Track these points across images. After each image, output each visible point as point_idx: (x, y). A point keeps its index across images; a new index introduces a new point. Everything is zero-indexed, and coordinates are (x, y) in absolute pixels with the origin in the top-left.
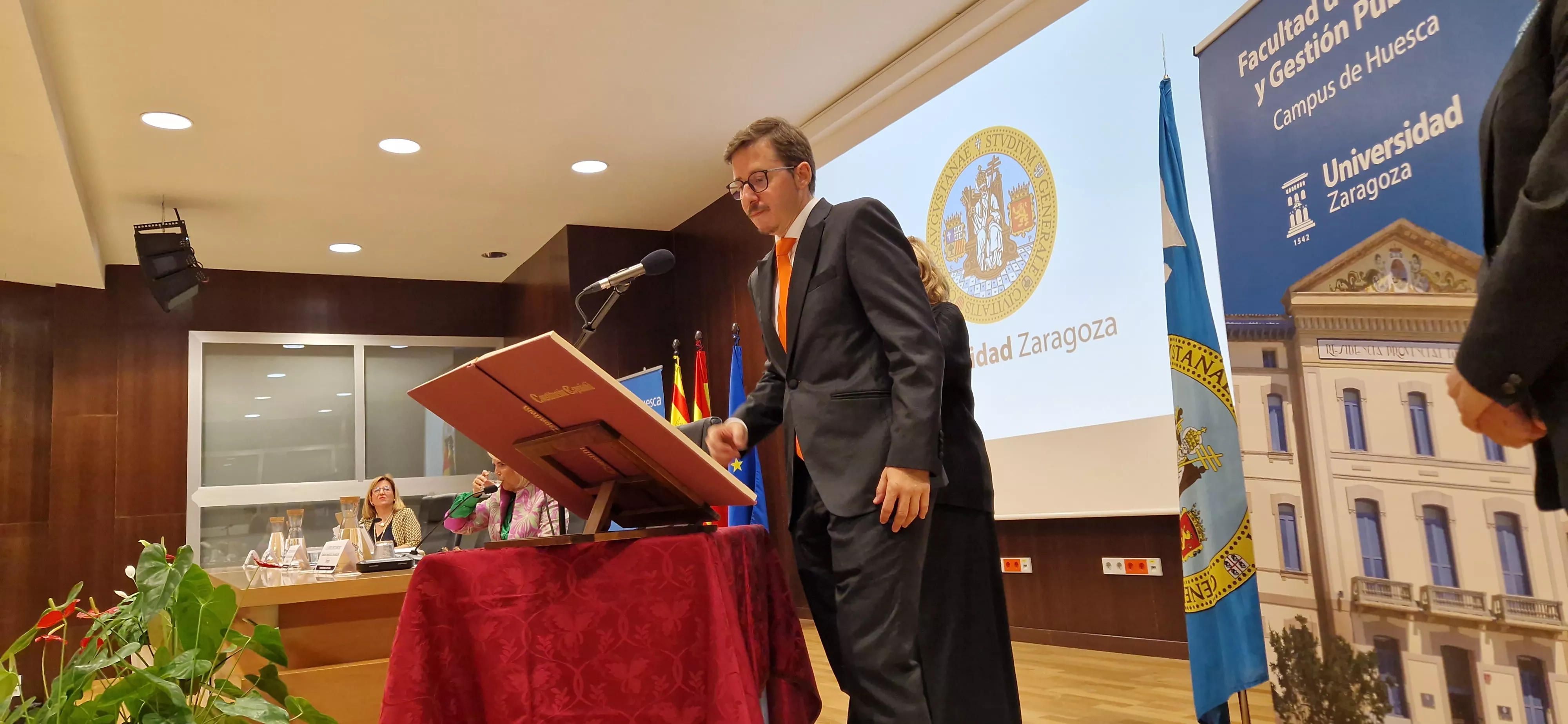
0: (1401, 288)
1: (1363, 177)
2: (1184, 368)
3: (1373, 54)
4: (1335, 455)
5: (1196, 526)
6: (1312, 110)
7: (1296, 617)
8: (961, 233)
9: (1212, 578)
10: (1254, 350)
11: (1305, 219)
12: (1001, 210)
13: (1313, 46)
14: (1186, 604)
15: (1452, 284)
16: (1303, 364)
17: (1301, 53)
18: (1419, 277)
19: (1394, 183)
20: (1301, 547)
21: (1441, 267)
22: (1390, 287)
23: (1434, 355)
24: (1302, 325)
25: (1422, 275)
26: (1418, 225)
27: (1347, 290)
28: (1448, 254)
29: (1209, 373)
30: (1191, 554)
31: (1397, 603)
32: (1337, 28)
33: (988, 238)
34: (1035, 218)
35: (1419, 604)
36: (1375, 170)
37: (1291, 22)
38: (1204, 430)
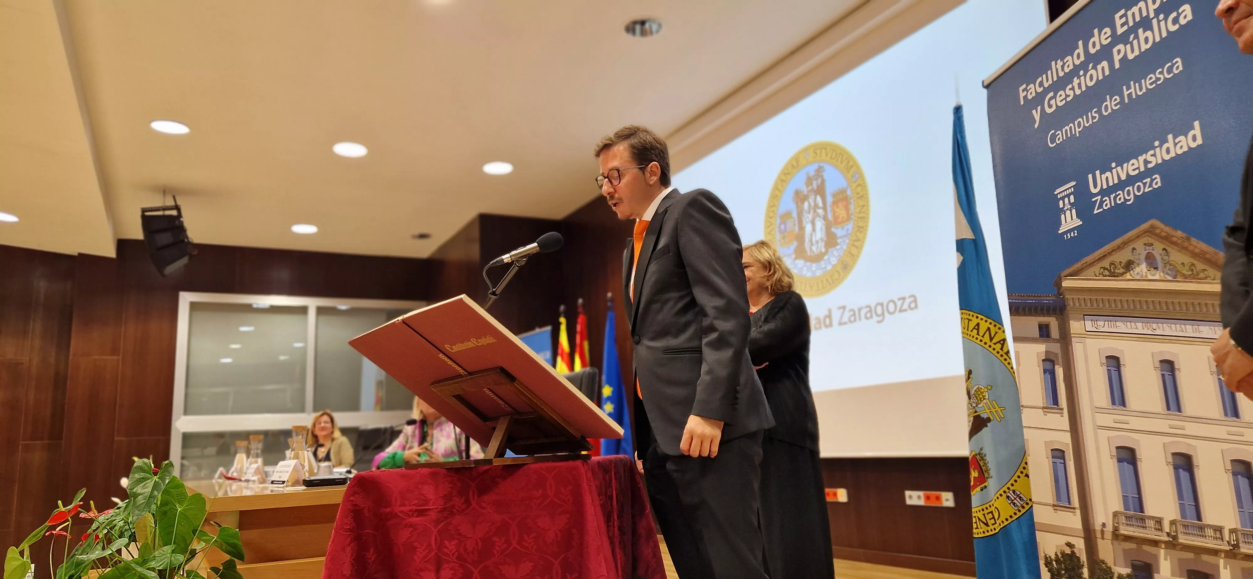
0: (1153, 275)
1: (1121, 185)
2: (973, 337)
3: (1129, 88)
4: (1099, 410)
5: (983, 466)
6: (1079, 131)
7: (1066, 544)
8: (792, 226)
9: (996, 509)
10: (1032, 323)
11: (1073, 219)
12: (824, 208)
13: (1080, 80)
14: (975, 531)
15: (1195, 272)
16: (1072, 335)
17: (1070, 86)
18: (1168, 266)
19: (1146, 190)
20: (1070, 485)
21: (1187, 259)
22: (1144, 274)
23: (1181, 330)
24: (1072, 304)
25: (1171, 265)
26: (1166, 225)
27: (1109, 276)
28: (1191, 248)
29: (994, 341)
30: (978, 489)
31: (1151, 534)
32: (1099, 67)
33: (814, 230)
34: (852, 214)
35: (1168, 534)
36: (1131, 180)
37: (1062, 62)
38: (989, 387)
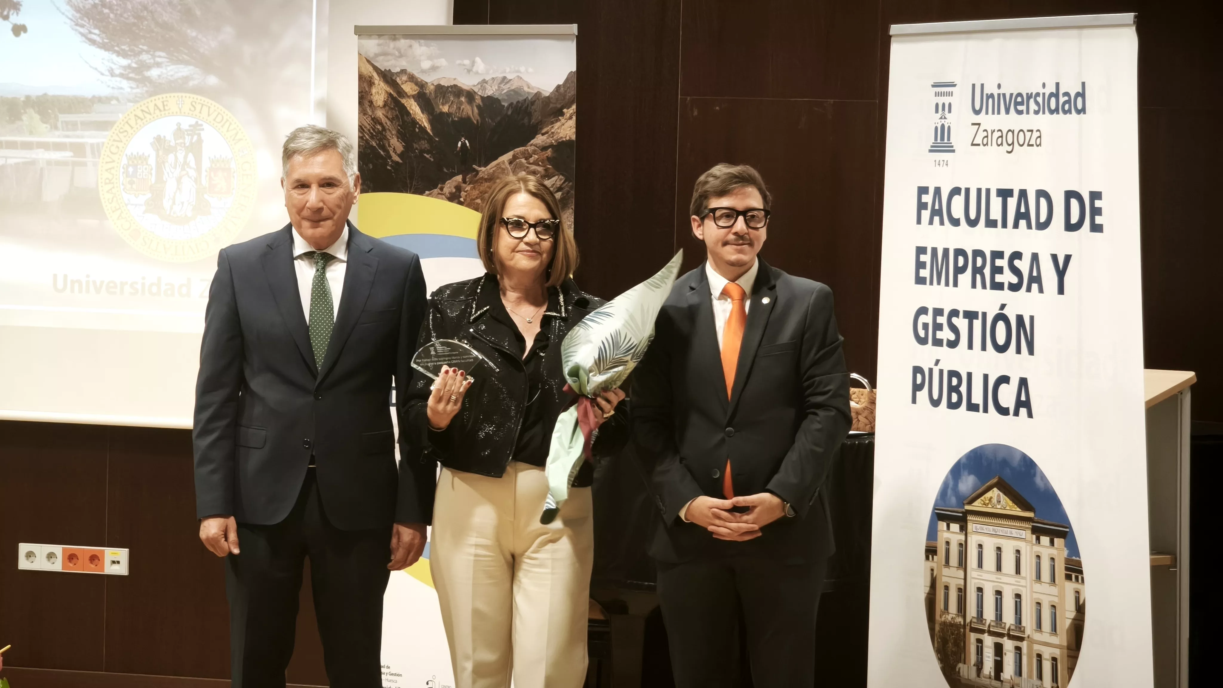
33: (179, 188)
34: (234, 189)
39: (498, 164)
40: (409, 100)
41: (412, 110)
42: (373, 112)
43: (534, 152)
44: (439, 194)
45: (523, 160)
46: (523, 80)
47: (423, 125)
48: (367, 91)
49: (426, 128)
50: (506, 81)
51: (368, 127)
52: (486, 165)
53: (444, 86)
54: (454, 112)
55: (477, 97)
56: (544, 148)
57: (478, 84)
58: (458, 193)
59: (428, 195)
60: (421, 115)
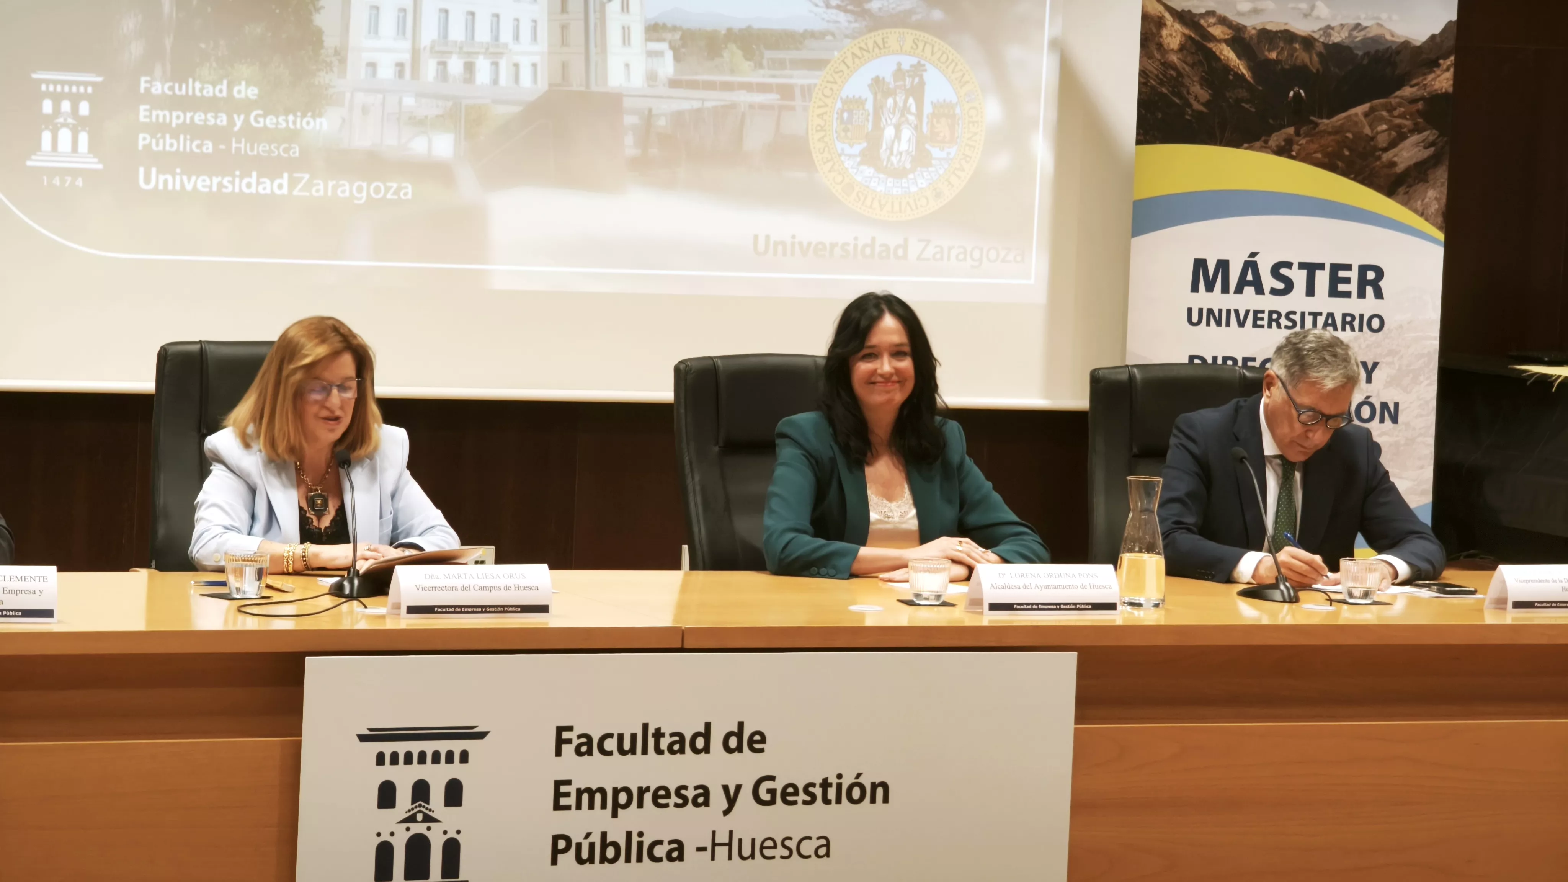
39: (1350, 116)
40: (1219, 45)
41: (1224, 55)
42: (1163, 56)
43: (1400, 105)
44: (1262, 147)
45: (1384, 113)
46: (1385, 28)
47: (1240, 72)
48: (1153, 34)
49: (1245, 76)
50: (1360, 28)
51: (1156, 72)
52: (1329, 117)
53: (1271, 31)
54: (1284, 59)
55: (1317, 44)
56: (1414, 101)
57: (1320, 30)
58: (1287, 147)
59: (1246, 148)
60: (1238, 61)
